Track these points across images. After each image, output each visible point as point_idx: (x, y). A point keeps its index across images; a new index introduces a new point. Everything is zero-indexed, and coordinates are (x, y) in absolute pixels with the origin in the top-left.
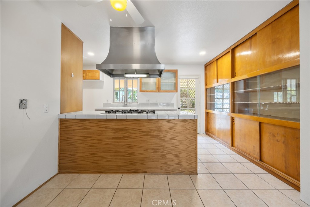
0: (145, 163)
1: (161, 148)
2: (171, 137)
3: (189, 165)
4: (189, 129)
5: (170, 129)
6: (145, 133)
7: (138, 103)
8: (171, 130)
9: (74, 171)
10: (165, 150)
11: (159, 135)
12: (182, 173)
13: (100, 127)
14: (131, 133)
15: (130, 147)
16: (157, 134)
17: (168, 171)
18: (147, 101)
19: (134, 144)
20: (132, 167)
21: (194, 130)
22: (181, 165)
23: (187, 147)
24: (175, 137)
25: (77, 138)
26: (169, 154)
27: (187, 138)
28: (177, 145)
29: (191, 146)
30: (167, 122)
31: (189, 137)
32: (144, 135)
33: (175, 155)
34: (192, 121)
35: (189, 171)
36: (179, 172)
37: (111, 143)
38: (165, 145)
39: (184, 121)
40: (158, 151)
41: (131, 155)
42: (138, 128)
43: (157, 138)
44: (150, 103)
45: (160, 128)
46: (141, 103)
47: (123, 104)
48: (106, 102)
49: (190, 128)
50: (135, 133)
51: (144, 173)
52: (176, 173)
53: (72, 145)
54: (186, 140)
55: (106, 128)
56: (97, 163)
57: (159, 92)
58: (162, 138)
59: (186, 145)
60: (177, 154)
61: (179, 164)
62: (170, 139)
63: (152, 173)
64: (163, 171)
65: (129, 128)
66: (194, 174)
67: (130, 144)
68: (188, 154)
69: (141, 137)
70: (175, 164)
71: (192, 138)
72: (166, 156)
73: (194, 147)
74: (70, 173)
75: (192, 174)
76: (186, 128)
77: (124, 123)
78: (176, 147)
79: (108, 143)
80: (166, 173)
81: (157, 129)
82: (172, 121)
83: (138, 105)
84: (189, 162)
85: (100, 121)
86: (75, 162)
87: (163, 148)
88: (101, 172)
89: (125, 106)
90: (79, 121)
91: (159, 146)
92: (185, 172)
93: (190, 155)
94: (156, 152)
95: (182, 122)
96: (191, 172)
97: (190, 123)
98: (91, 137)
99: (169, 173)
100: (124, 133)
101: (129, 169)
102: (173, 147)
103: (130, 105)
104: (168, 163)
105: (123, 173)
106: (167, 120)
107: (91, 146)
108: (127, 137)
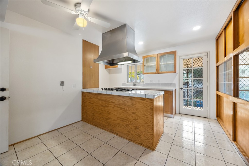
0: (117, 127)
1: (126, 119)
2: (133, 112)
3: (146, 140)
4: (146, 107)
5: (132, 104)
6: (117, 106)
7: (144, 83)
8: (132, 106)
9: (87, 121)
10: (128, 121)
11: (125, 108)
12: (141, 144)
13: (96, 98)
14: (109, 104)
15: (109, 113)
16: (124, 108)
17: (131, 139)
18: (151, 82)
19: (111, 112)
20: (110, 128)
21: (150, 109)
22: (140, 137)
23: (145, 123)
24: (135, 112)
25: (87, 103)
26: (131, 125)
27: (145, 115)
28: (137, 119)
29: (148, 123)
30: (130, 99)
31: (147, 114)
32: (116, 107)
33: (136, 127)
34: (149, 100)
35: (146, 145)
36: (139, 143)
37: (100, 109)
38: (128, 117)
39: (143, 99)
40: (124, 120)
41: (109, 119)
42: (113, 101)
43: (124, 110)
44: (154, 83)
45: (125, 103)
46: (146, 83)
47: (133, 84)
48: (123, 82)
49: (148, 106)
50: (111, 105)
51: (116, 134)
52: (136, 142)
53: (86, 106)
54: (144, 116)
55: (98, 99)
56: (95, 120)
57: (158, 73)
58: (127, 111)
59: (145, 121)
60: (137, 127)
61: (139, 135)
62: (132, 113)
63: (121, 136)
64: (128, 138)
65: (108, 100)
66: (151, 149)
67: (109, 111)
68: (146, 129)
69: (114, 108)
70: (136, 135)
71: (149, 116)
72: (129, 126)
73: (151, 125)
74: (85, 121)
75: (149, 149)
76: (144, 106)
77: (106, 97)
78: (136, 121)
79: (99, 108)
80: (130, 140)
81: (124, 103)
82: (133, 98)
83: (144, 85)
84: (147, 137)
85: (95, 94)
86: (87, 116)
87: (127, 119)
88: (96, 126)
89: (134, 85)
90: (88, 93)
91: (125, 117)
92: (143, 144)
93: (148, 131)
94: (123, 121)
95: (141, 100)
96: (148, 146)
97: (147, 101)
98: (92, 103)
99: (132, 140)
100: (106, 104)
101: (109, 128)
102: (134, 120)
103: (138, 85)
104: (131, 132)
105: (105, 130)
106: (130, 97)
107: (92, 109)
108: (108, 106)
